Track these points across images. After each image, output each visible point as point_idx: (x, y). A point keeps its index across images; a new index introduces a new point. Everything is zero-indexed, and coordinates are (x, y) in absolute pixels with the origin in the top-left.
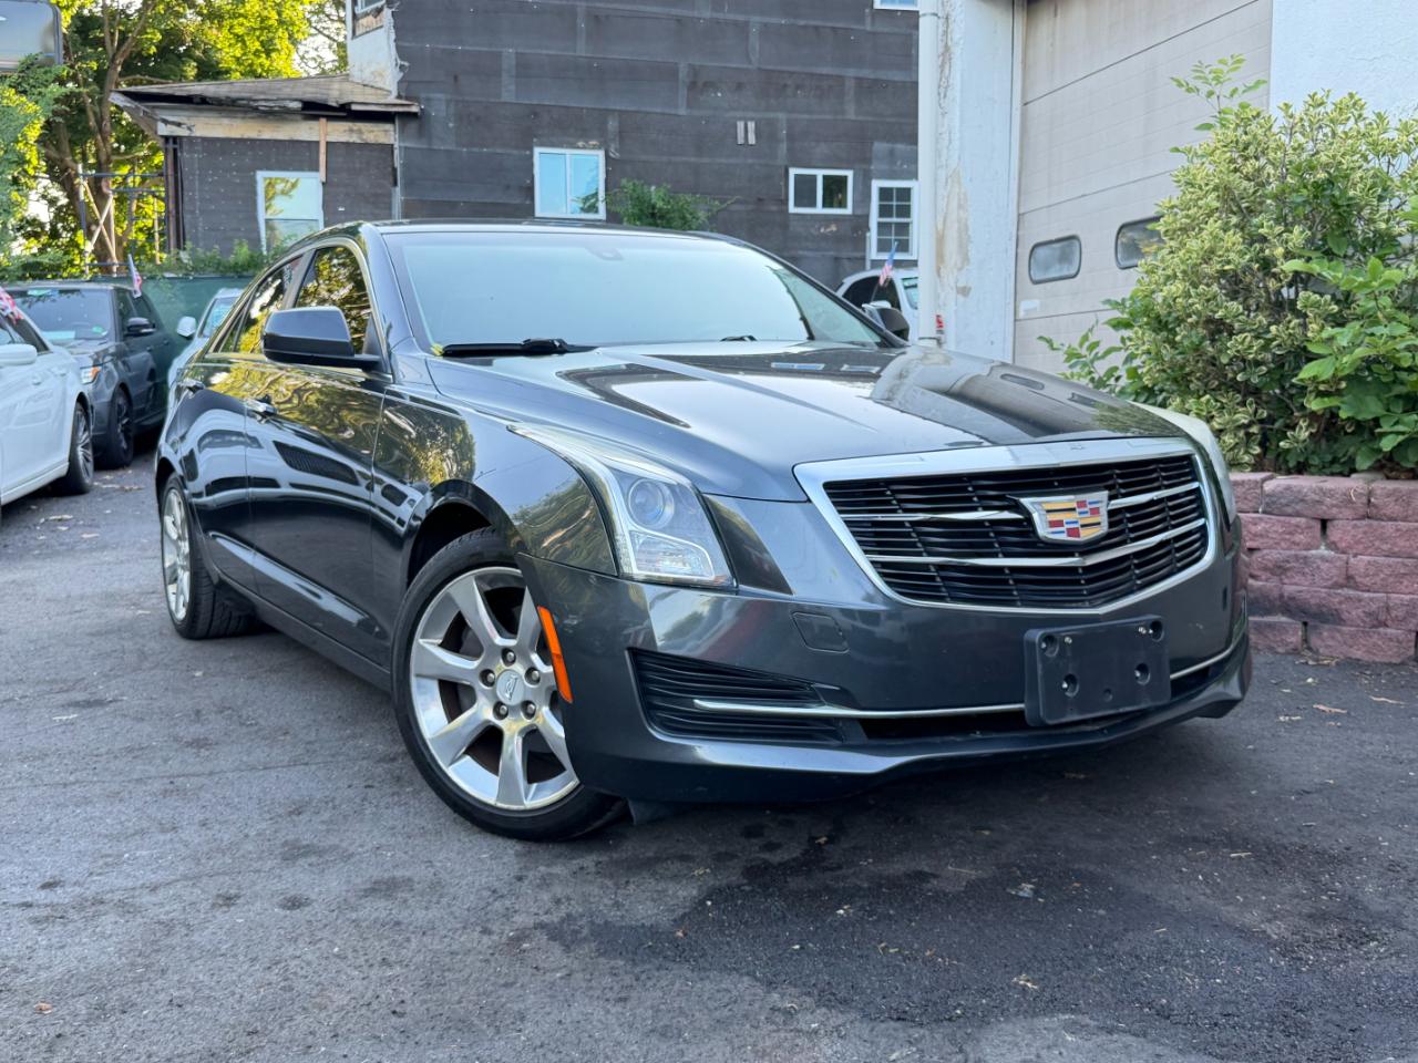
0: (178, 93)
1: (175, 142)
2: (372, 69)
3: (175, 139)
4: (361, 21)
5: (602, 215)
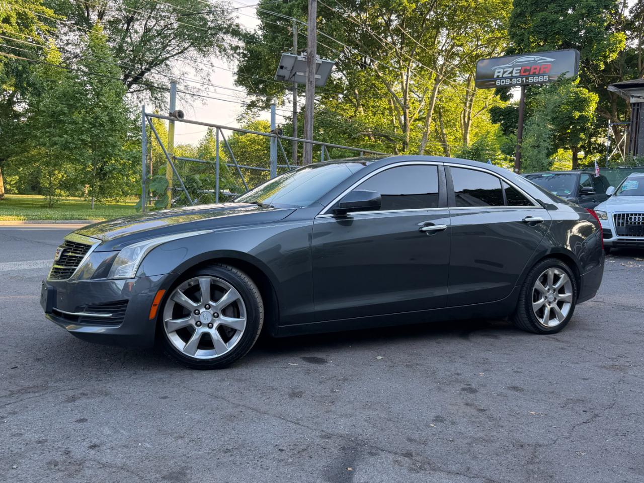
0: (640, 83)
1: (638, 105)
3: (638, 104)
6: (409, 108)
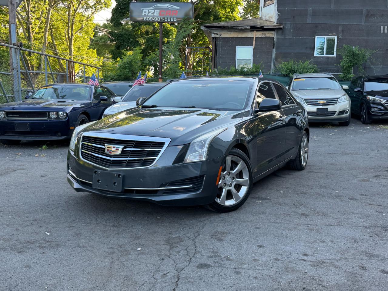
0: (218, 26)
1: (216, 39)
2: (269, 16)
3: (216, 38)
4: (266, 2)
5: (335, 55)
6: (31, 24)
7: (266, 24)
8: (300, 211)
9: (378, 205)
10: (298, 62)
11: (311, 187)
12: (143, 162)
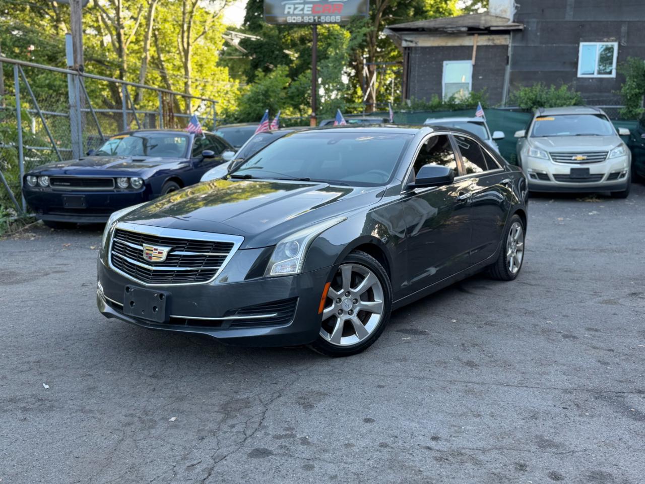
0: (412, 27)
1: (409, 50)
2: (501, 8)
3: (409, 48)
5: (613, 75)
6: (123, 28)
7: (496, 24)
8: (466, 357)
9: (609, 350)
10: (549, 87)
11: (508, 313)
12: (200, 275)
